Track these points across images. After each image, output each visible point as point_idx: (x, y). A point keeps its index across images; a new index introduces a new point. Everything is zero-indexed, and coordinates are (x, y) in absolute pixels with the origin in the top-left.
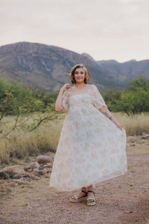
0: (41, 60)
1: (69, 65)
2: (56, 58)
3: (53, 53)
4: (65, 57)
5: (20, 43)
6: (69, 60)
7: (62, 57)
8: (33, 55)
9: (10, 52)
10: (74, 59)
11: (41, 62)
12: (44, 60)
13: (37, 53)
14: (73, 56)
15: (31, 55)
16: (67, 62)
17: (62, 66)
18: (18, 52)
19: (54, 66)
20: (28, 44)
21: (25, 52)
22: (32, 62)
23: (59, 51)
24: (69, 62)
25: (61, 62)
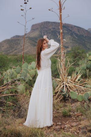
0: (57, 33)
1: (75, 35)
2: (67, 32)
3: (65, 28)
4: (73, 31)
5: (44, 22)
6: (75, 32)
7: (71, 31)
8: (52, 30)
9: (38, 28)
10: (79, 32)
11: (57, 34)
12: (58, 33)
13: (54, 29)
14: (78, 30)
15: (50, 30)
16: (74, 34)
17: (70, 36)
18: (42, 28)
19: (65, 36)
20: (49, 22)
21: (47, 28)
22: (51, 35)
23: (69, 27)
24: (75, 34)
25: (70, 33)
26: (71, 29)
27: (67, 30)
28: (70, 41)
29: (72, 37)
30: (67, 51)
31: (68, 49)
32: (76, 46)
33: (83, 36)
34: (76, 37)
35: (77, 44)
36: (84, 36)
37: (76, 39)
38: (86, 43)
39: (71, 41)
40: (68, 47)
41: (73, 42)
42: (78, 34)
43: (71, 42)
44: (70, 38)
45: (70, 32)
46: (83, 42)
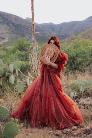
26: (7, 18)
27: (2, 19)
28: (6, 31)
29: (9, 27)
30: (4, 43)
31: (4, 40)
32: (14, 37)
33: (20, 25)
34: (12, 26)
35: (15, 35)
36: (22, 26)
37: (13, 28)
38: (24, 33)
39: (8, 31)
40: (4, 39)
41: (10, 32)
42: (14, 23)
43: (7, 33)
44: (6, 28)
45: (6, 21)
46: (21, 32)
